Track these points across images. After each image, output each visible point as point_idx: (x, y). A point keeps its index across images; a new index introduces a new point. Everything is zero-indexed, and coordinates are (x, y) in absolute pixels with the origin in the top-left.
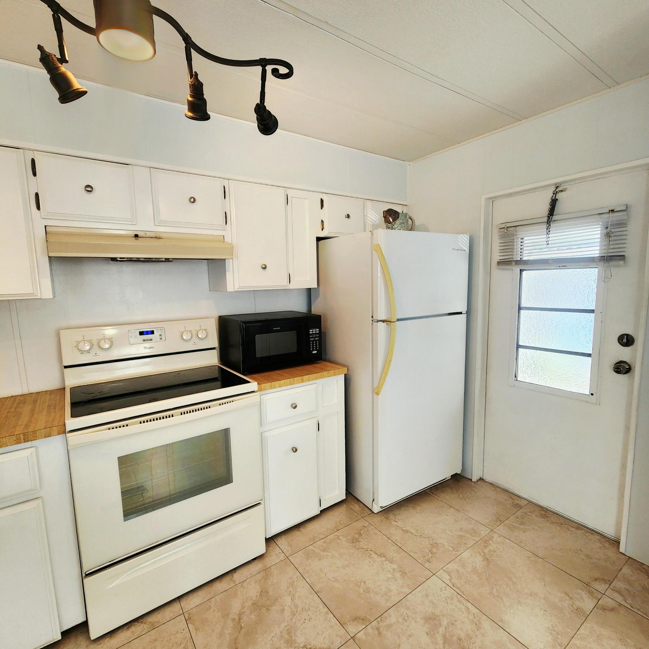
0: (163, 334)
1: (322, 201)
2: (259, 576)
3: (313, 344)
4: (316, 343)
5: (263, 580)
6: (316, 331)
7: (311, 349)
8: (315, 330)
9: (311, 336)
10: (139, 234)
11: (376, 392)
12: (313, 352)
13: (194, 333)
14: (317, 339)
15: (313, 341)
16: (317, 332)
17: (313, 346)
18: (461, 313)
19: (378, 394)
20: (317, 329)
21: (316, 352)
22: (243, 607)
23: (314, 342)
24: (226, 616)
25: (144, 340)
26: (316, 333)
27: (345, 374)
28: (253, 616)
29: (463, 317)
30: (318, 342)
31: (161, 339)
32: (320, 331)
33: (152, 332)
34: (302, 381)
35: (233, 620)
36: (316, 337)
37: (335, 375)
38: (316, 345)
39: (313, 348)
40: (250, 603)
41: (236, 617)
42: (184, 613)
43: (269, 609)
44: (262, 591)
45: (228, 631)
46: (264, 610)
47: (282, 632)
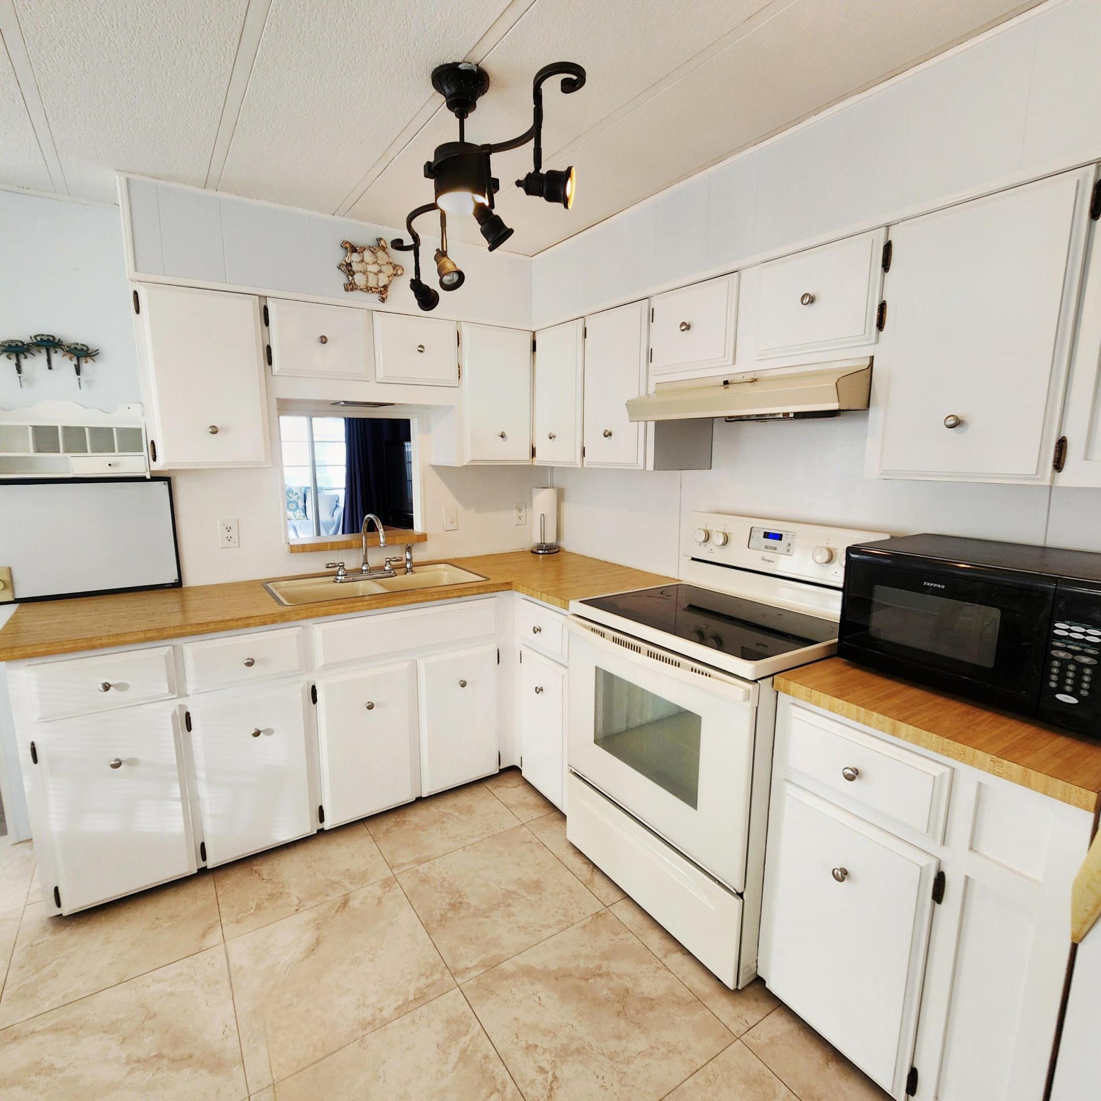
0: (792, 544)
2: (681, 991)
3: (1063, 670)
4: (1079, 675)
5: (675, 999)
6: (1085, 634)
7: (1053, 684)
8: (1083, 630)
9: (1059, 644)
10: (730, 379)
12: (1060, 697)
14: (1085, 660)
15: (1064, 663)
17: (1063, 676)
20: (1094, 628)
21: (1073, 700)
22: (619, 976)
23: (1070, 667)
24: (605, 956)
25: (766, 547)
26: (1084, 641)
28: (605, 992)
30: (1087, 670)
31: (787, 550)
33: (780, 537)
34: (894, 732)
35: (600, 967)
36: (1084, 654)
37: (1048, 792)
38: (1076, 680)
39: (1061, 683)
40: (629, 984)
41: (604, 970)
42: (607, 907)
43: (620, 1015)
44: (652, 1000)
45: (582, 963)
46: (618, 1007)
47: (580, 1039)
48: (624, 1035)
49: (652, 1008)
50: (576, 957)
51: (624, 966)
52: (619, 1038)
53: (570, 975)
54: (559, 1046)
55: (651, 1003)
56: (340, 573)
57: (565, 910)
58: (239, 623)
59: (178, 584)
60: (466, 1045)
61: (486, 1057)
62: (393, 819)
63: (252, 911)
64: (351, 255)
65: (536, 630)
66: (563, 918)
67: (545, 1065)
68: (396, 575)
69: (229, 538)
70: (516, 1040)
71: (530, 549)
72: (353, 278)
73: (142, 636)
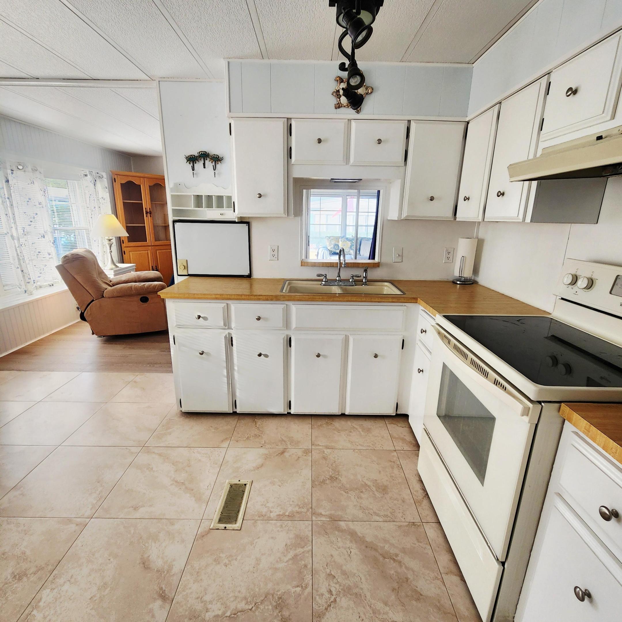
10: (604, 135)
22: (406, 568)
24: (404, 551)
28: (392, 572)
35: (397, 555)
40: (410, 576)
41: (399, 558)
42: (422, 522)
43: (394, 591)
44: (421, 595)
45: (387, 547)
46: (396, 585)
47: (362, 589)
48: (390, 604)
49: (418, 600)
50: (386, 541)
51: (413, 564)
52: (386, 604)
53: (376, 550)
54: (347, 585)
55: (418, 596)
56: (324, 280)
57: (393, 511)
58: (256, 297)
59: (249, 276)
60: (299, 553)
61: (306, 566)
62: (326, 421)
63: (245, 439)
64: (340, 85)
65: (422, 331)
66: (389, 514)
67: (333, 589)
68: (356, 285)
69: (273, 255)
70: (326, 567)
71: (452, 280)
72: (340, 100)
73: (214, 296)
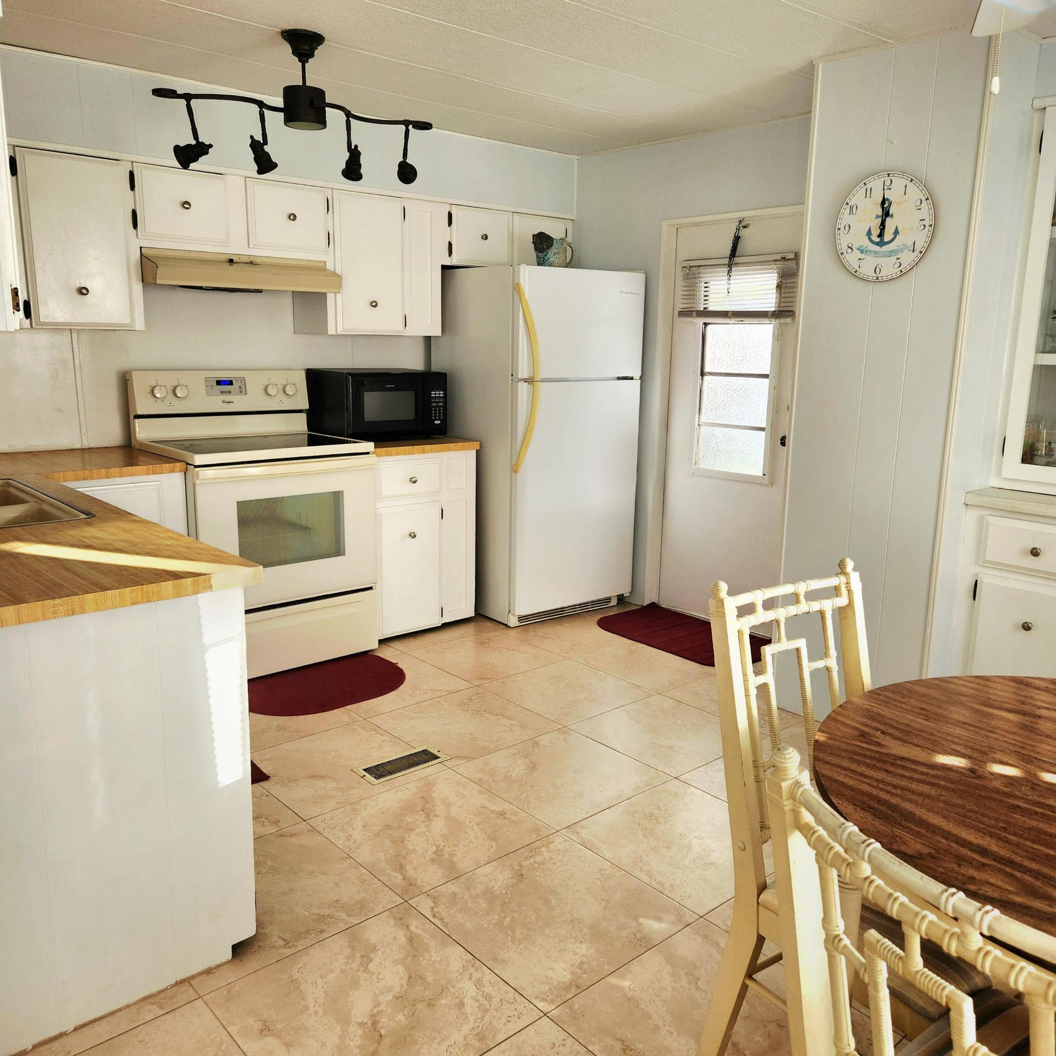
0: (243, 387)
1: (450, 215)
3: (435, 410)
4: (440, 410)
6: (439, 394)
7: (433, 418)
8: (438, 392)
9: (433, 401)
10: (235, 259)
11: (515, 469)
12: (436, 422)
13: (281, 387)
14: (441, 404)
15: (435, 407)
16: (441, 395)
17: (435, 413)
18: (632, 378)
19: (516, 472)
20: (442, 391)
21: (439, 422)
23: (438, 409)
25: (222, 392)
26: (439, 397)
27: (477, 450)
29: (636, 384)
30: (442, 408)
31: (241, 392)
32: (445, 394)
33: (230, 383)
34: (424, 452)
36: (440, 402)
37: (464, 449)
38: (440, 413)
39: (435, 416)
